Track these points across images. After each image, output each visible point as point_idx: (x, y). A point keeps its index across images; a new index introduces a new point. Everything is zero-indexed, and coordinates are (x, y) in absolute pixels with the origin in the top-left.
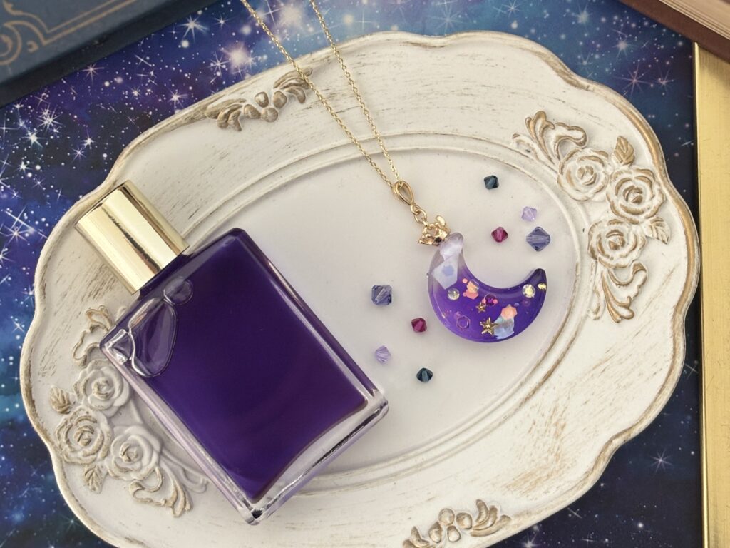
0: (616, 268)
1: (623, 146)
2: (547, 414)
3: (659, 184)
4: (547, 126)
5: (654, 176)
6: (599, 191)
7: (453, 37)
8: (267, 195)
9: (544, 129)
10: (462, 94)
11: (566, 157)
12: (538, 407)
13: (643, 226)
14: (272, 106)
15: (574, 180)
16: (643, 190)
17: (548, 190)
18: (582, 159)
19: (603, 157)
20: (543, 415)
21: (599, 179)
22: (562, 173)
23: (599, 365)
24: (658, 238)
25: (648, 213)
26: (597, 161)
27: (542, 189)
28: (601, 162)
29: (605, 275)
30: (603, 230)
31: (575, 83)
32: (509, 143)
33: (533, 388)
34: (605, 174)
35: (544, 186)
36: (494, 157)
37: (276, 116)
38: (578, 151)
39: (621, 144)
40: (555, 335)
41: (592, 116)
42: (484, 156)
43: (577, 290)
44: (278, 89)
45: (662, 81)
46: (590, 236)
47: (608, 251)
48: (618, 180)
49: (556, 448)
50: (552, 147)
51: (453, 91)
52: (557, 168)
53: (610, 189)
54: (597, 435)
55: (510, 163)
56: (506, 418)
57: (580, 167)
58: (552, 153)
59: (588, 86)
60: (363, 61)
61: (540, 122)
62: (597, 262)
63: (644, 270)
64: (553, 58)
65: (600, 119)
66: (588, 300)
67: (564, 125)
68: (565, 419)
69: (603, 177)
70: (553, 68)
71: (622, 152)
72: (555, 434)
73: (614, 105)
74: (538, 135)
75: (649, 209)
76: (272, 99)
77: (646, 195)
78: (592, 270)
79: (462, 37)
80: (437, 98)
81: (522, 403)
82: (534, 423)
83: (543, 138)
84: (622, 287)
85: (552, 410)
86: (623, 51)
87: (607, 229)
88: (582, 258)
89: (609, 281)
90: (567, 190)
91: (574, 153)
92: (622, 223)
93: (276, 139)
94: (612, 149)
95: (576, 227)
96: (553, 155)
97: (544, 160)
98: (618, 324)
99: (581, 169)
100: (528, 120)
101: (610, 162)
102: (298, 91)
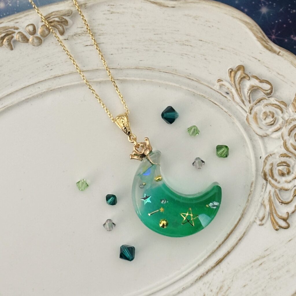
0: (281, 189)
2: (215, 290)
4: (244, 77)
6: (277, 131)
9: (242, 78)
10: (183, 44)
11: (255, 102)
12: (208, 285)
14: (38, 34)
15: (258, 120)
17: (238, 124)
18: (267, 105)
19: (282, 106)
20: (211, 291)
21: (277, 122)
22: (250, 113)
26: (278, 108)
27: (233, 123)
28: (281, 110)
29: (272, 193)
30: (275, 160)
31: (270, 48)
32: (214, 85)
33: (207, 270)
34: (283, 119)
35: (235, 120)
36: (202, 94)
37: (40, 41)
38: (265, 99)
40: (229, 232)
41: (279, 74)
42: (194, 92)
43: (249, 201)
46: (265, 163)
47: (276, 176)
48: (292, 125)
50: (246, 93)
51: (177, 41)
52: (248, 110)
53: (285, 130)
55: (212, 100)
56: (184, 289)
57: (264, 111)
58: (245, 97)
59: (279, 52)
60: (112, 10)
61: (239, 74)
62: (267, 183)
64: (256, 27)
65: (284, 77)
66: (257, 210)
67: (257, 78)
69: (281, 121)
70: (255, 34)
74: (237, 82)
76: (39, 30)
78: (263, 188)
80: (164, 44)
81: (197, 279)
83: (239, 86)
84: (283, 204)
85: (219, 288)
87: (278, 160)
88: (257, 178)
89: (274, 198)
90: (252, 127)
91: (262, 100)
92: (290, 157)
93: (39, 60)
94: (291, 101)
95: (255, 154)
96: (246, 99)
97: (238, 102)
98: (276, 231)
99: (265, 113)
100: (230, 70)
101: (288, 111)
102: (59, 26)
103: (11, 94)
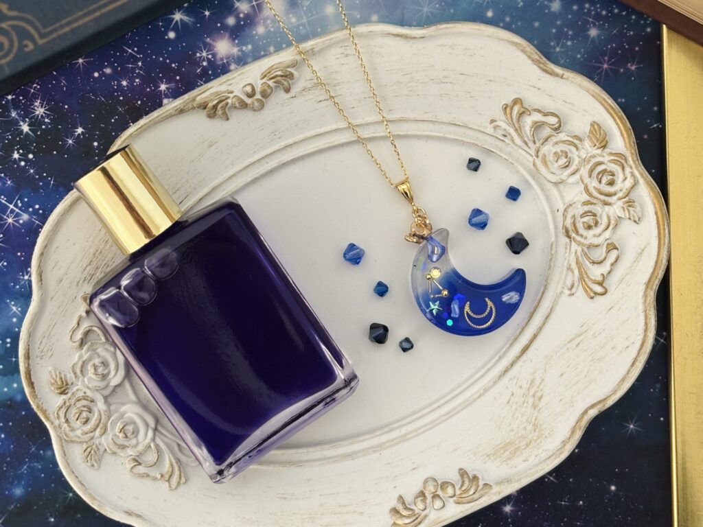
0: (589, 247)
1: (596, 132)
2: (525, 386)
3: (631, 168)
4: (523, 113)
5: (626, 160)
6: (574, 174)
7: (433, 28)
8: (254, 181)
9: (521, 114)
10: (441, 82)
11: (541, 141)
12: (515, 381)
13: (615, 206)
14: (258, 96)
15: (549, 164)
16: (616, 173)
17: (523, 172)
18: (556, 143)
19: (576, 142)
20: (521, 387)
21: (573, 162)
22: (537, 157)
23: (574, 339)
24: (630, 219)
25: (620, 194)
26: (571, 145)
27: (518, 172)
28: (576, 146)
29: (579, 254)
30: (577, 211)
31: (550, 71)
32: (487, 128)
33: (511, 362)
34: (579, 157)
35: (520, 168)
36: (472, 141)
37: (262, 106)
38: (553, 135)
39: (594, 129)
40: (532, 310)
41: (566, 102)
42: (462, 141)
43: (552, 267)
44: (264, 80)
45: (631, 66)
46: (565, 216)
47: (581, 231)
48: (591, 163)
49: (534, 418)
50: (528, 132)
51: (433, 80)
52: (533, 152)
53: (584, 172)
54: (573, 406)
55: (488, 148)
56: (486, 390)
57: (554, 151)
58: (528, 137)
59: (563, 75)
60: (346, 52)
61: (516, 109)
62: (571, 241)
63: (617, 249)
64: (530, 48)
65: (573, 106)
66: (563, 277)
67: (539, 111)
68: (542, 390)
69: (577, 160)
70: (529, 57)
71: (595, 137)
72: (532, 405)
73: (588, 92)
74: (515, 120)
75: (621, 190)
76: (258, 89)
77: (618, 178)
78: (566, 249)
79: (442, 29)
80: (417, 86)
81: (500, 376)
82: (513, 395)
83: (519, 124)
84: (595, 265)
85: (530, 382)
86: (594, 37)
87: (582, 209)
88: (557, 237)
89: (582, 258)
90: (542, 173)
91: (549, 137)
92: (595, 204)
93: (262, 128)
94: (586, 133)
95: (551, 207)
96: (529, 140)
97: (520, 144)
98: (591, 300)
99: (556, 153)
100: (504, 106)
101: (584, 146)
102: (283, 81)
103: (233, 176)
